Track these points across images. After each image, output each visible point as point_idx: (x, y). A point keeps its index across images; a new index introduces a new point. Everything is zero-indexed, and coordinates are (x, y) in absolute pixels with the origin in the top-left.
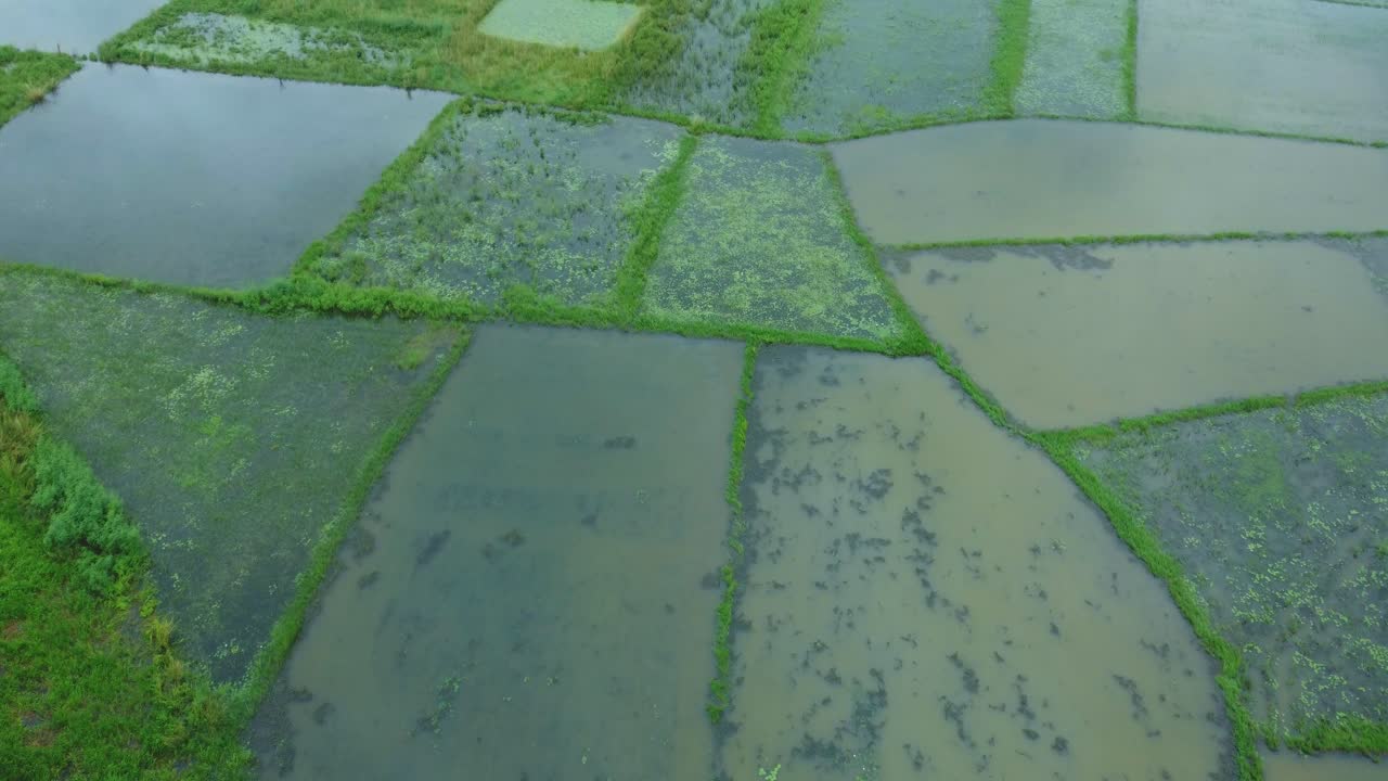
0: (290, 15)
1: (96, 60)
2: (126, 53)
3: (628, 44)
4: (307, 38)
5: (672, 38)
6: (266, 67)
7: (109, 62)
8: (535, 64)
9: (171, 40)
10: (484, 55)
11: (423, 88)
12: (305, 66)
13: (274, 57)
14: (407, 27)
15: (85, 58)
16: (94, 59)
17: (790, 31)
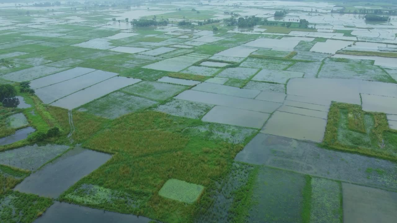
0: (110, 186)
1: (58, 201)
2: (66, 199)
3: (199, 202)
4: (114, 195)
5: (211, 199)
6: (101, 206)
7: (61, 202)
8: (173, 209)
9: (77, 194)
10: (159, 205)
11: (142, 216)
12: (111, 206)
13: (104, 202)
14: (140, 193)
15: (55, 200)
16: (57, 201)
17: (244, 199)
